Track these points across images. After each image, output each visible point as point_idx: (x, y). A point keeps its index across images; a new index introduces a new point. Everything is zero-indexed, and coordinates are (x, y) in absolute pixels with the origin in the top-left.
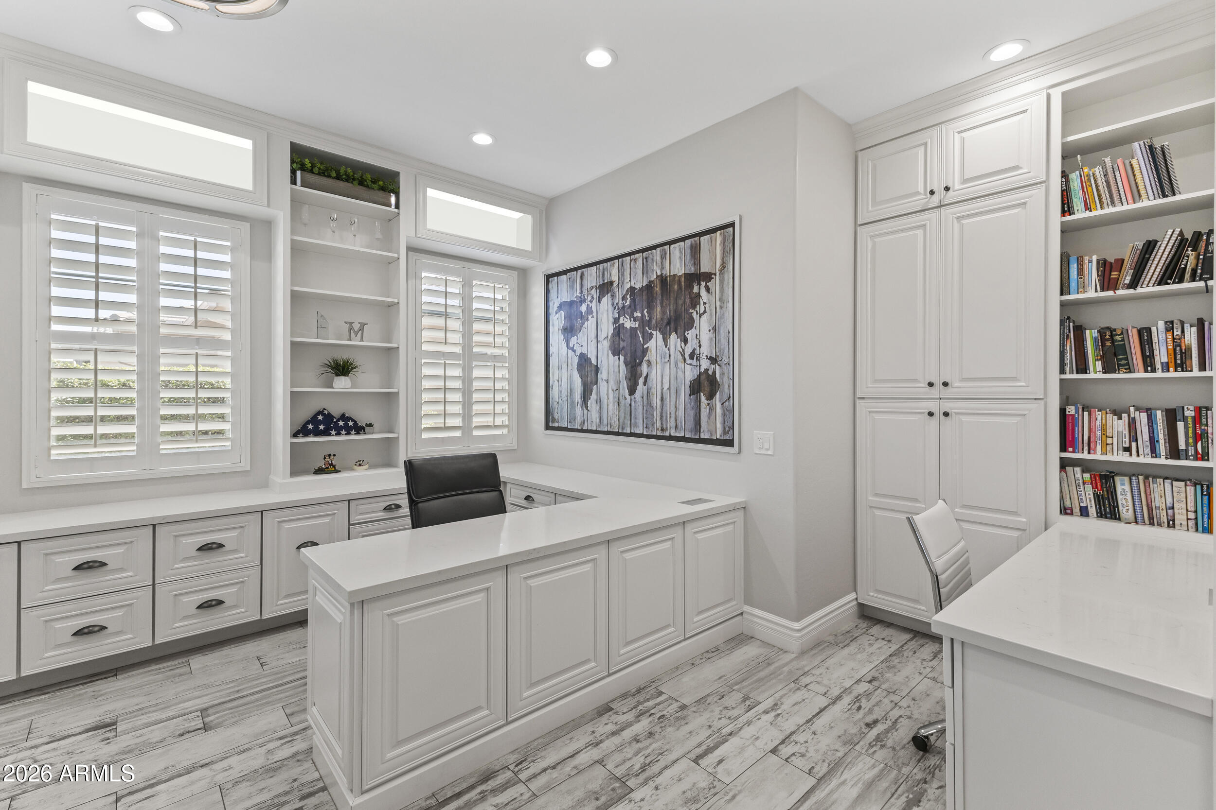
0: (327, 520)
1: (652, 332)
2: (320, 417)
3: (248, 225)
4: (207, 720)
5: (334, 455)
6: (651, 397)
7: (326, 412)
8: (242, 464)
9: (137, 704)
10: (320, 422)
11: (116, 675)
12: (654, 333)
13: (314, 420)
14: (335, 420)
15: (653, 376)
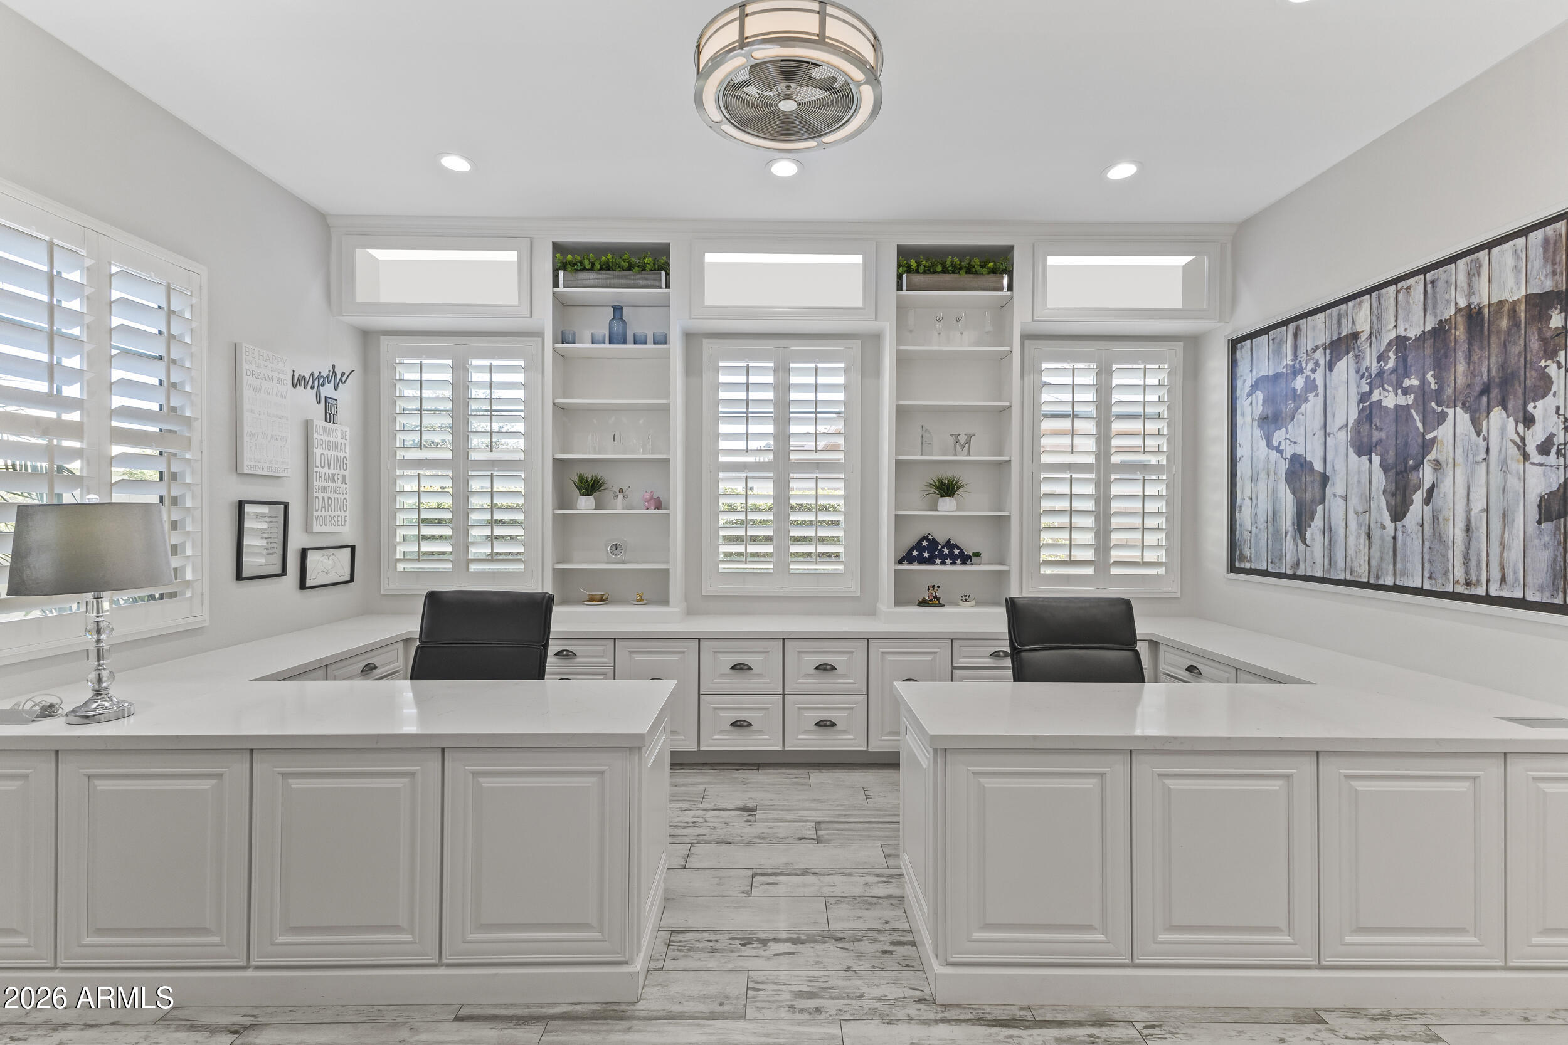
0: (929, 658)
1: (1446, 410)
2: (925, 543)
3: (859, 342)
4: (821, 833)
5: (938, 587)
6: (1441, 526)
7: (930, 537)
8: (853, 589)
9: (771, 800)
10: (924, 549)
11: (758, 769)
12: (1450, 411)
13: (918, 546)
14: (940, 547)
15: (1446, 486)
